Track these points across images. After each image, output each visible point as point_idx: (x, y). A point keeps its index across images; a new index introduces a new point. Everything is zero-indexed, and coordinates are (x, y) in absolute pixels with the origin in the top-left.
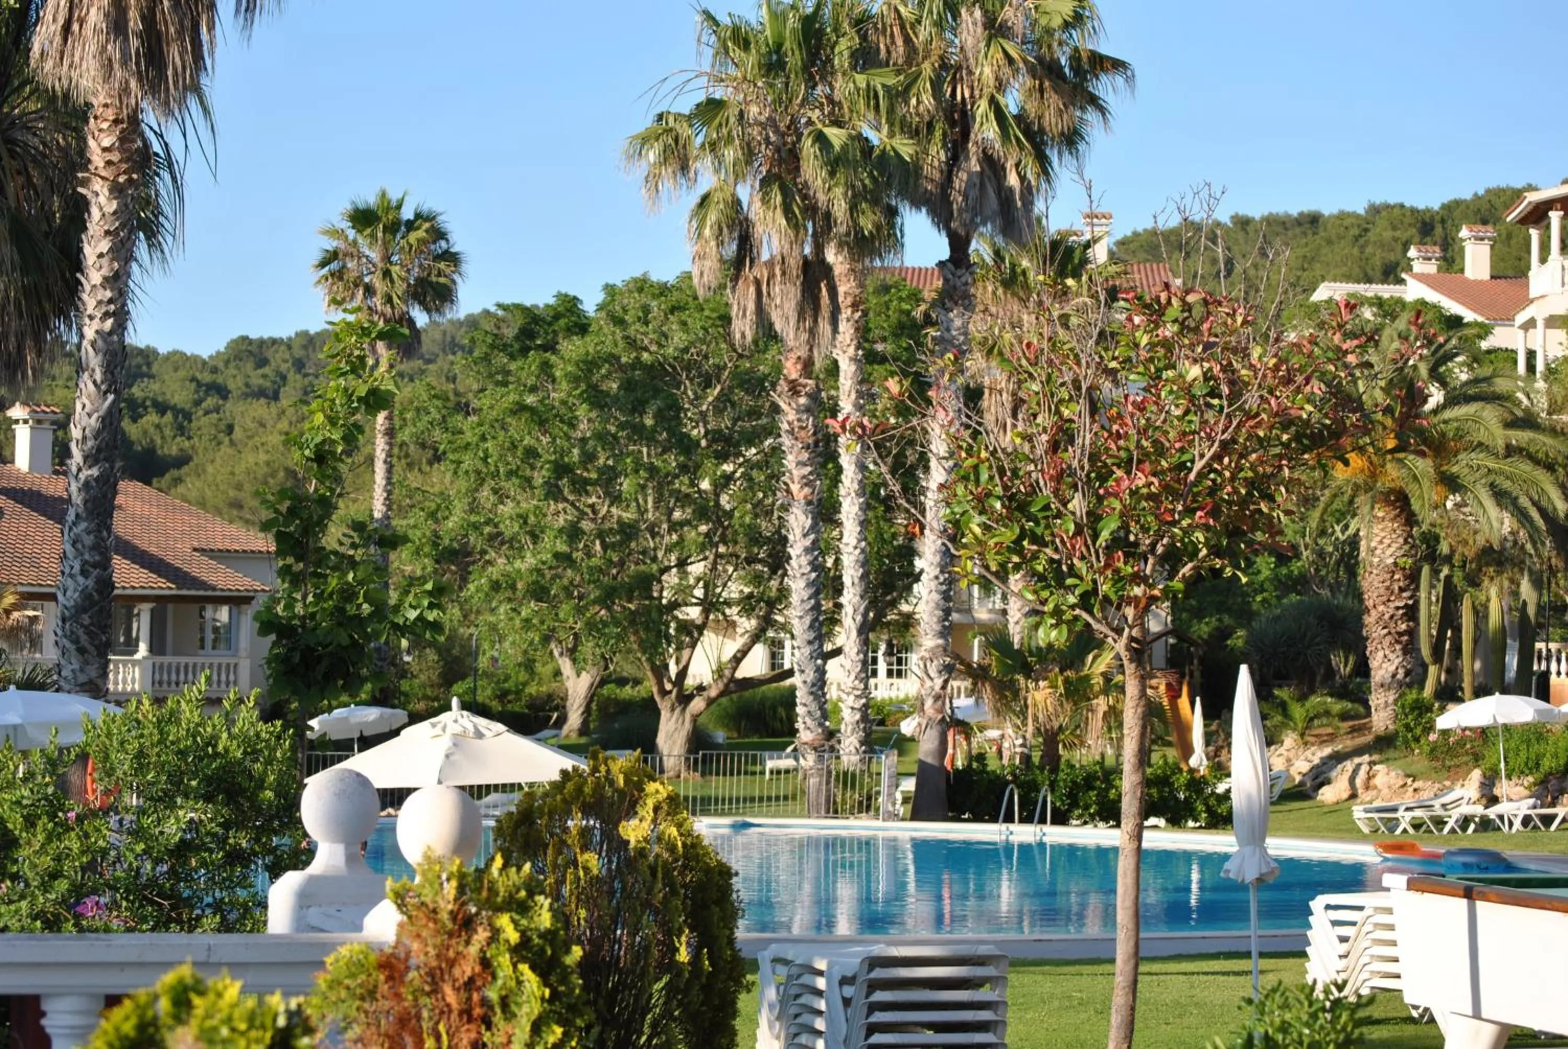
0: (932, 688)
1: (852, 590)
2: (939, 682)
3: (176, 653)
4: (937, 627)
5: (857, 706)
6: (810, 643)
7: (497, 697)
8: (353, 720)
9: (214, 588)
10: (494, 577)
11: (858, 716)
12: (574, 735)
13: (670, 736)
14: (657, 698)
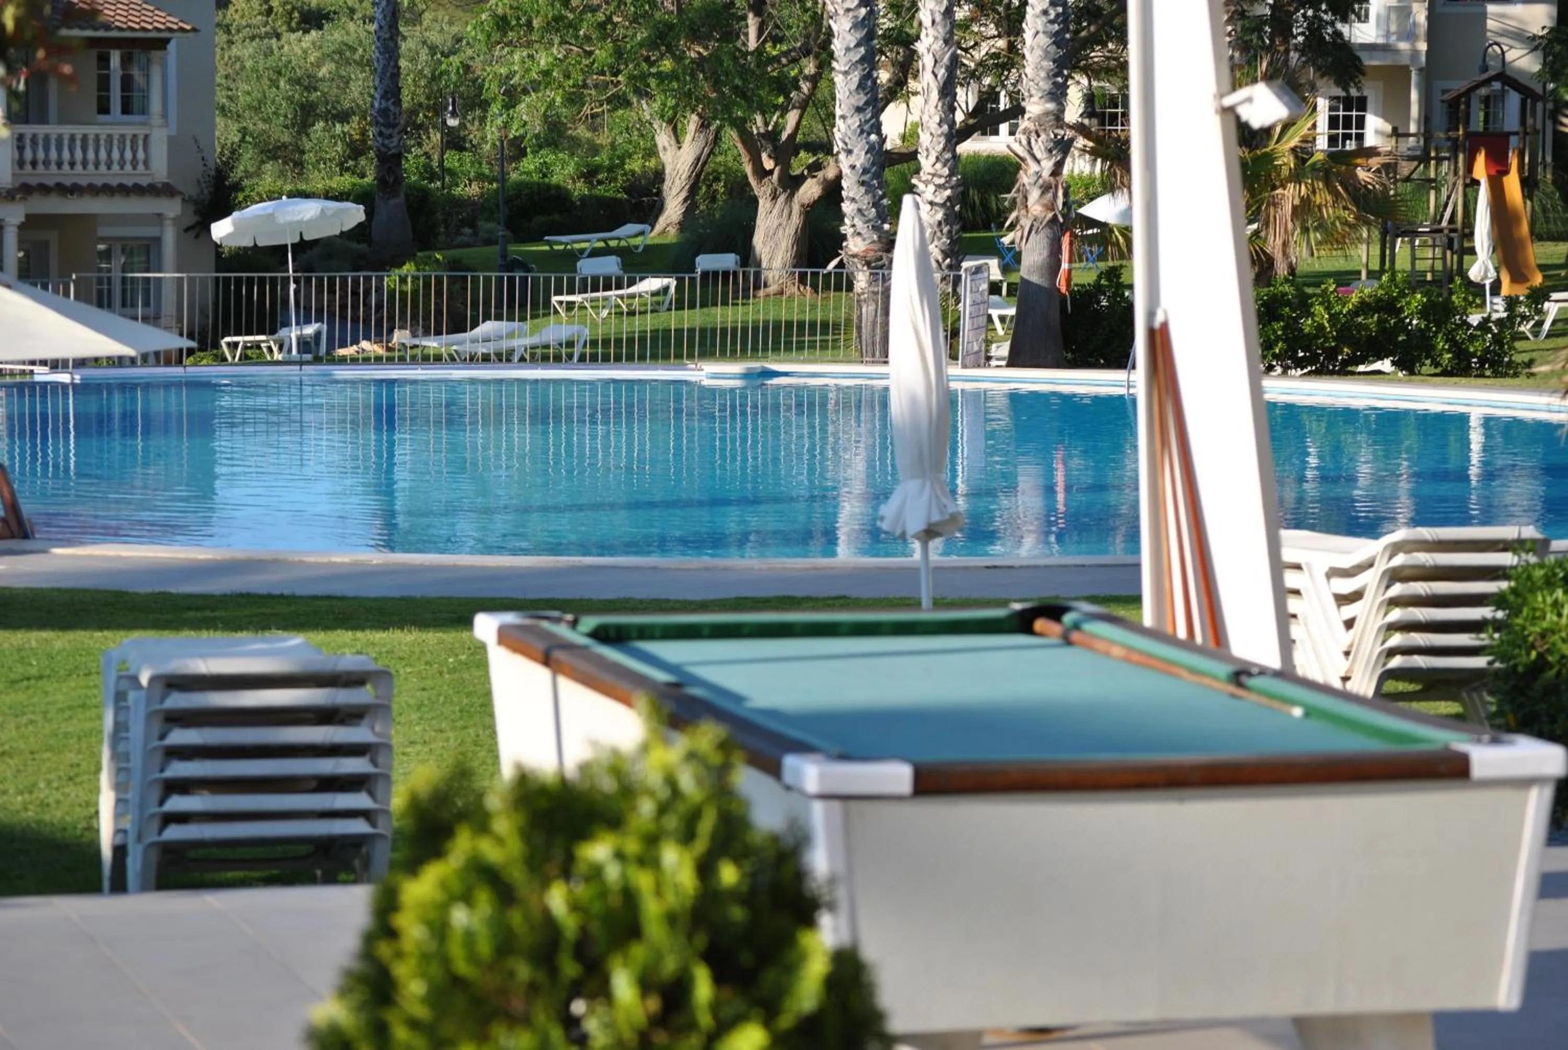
0: (1039, 175)
1: (931, 31)
2: (1048, 165)
3: (61, 121)
4: (1046, 86)
5: (939, 200)
6: (859, 110)
7: (582, 175)
8: (281, 219)
9: (107, 27)
10: (500, 11)
11: (940, 215)
12: (673, 231)
13: (771, 236)
14: (752, 181)
